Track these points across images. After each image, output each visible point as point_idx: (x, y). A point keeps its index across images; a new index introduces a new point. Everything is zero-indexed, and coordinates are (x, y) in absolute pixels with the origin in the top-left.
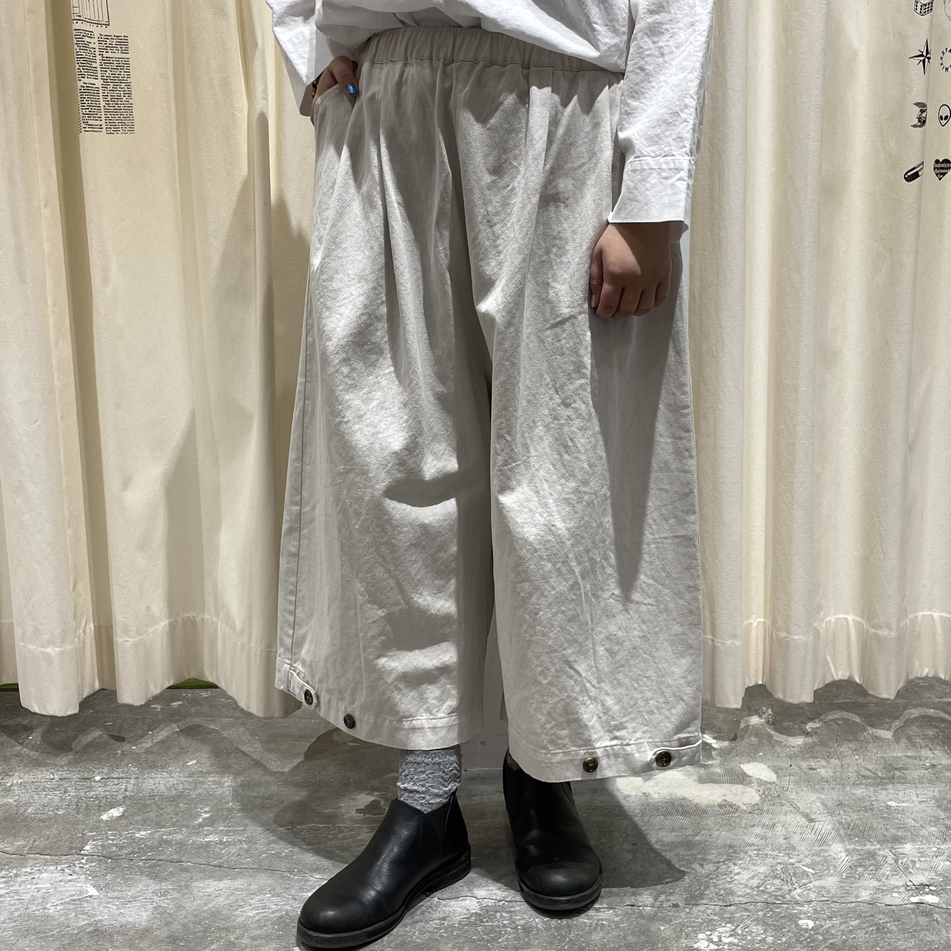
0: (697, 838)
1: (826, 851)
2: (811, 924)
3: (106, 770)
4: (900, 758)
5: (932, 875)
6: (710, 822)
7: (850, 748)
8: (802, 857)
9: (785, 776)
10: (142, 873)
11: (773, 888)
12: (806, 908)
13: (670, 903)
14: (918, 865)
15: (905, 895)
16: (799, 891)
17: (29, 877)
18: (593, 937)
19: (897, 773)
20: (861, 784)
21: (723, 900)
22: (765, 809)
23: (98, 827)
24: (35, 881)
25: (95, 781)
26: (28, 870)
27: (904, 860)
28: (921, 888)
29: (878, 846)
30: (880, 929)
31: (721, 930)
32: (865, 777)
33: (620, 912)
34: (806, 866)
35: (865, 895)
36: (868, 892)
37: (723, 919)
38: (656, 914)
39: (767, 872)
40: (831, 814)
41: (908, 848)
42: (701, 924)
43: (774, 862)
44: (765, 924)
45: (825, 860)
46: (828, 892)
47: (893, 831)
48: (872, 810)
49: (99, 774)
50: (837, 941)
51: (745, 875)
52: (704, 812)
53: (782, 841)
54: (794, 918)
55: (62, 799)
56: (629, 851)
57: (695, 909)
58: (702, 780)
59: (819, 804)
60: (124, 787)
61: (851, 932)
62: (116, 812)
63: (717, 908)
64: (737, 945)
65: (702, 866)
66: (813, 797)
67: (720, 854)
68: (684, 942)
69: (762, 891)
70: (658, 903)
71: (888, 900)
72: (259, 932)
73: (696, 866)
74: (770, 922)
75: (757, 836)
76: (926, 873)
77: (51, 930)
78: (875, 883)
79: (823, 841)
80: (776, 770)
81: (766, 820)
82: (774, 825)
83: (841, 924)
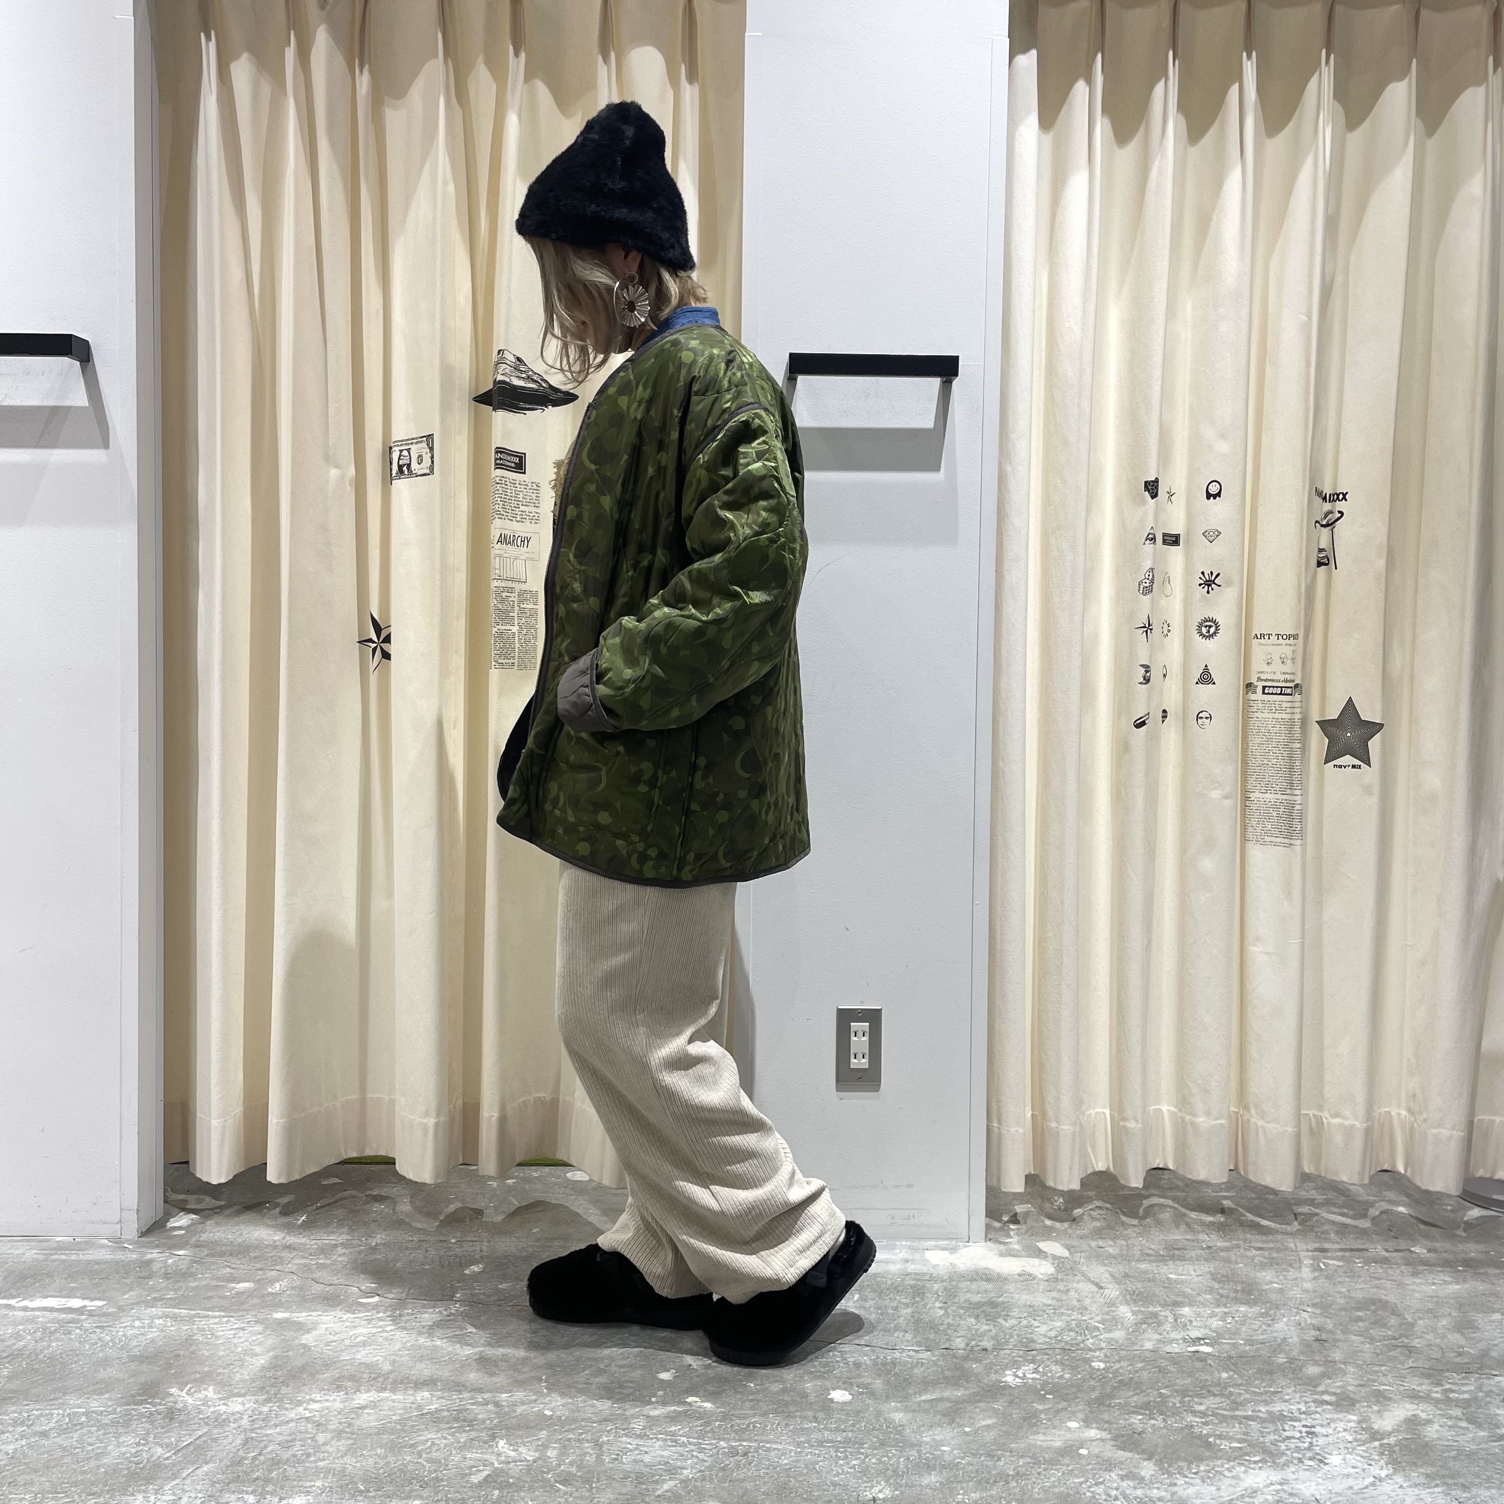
0: (1000, 1299)
1: (1114, 1311)
2: (1102, 1365)
3: (459, 1234)
4: (1180, 1240)
5: (1207, 1331)
6: (1011, 1287)
7: (1135, 1232)
8: (1093, 1315)
9: (1076, 1252)
10: (512, 1316)
11: (1069, 1338)
12: (1098, 1353)
13: (980, 1348)
14: (1194, 1324)
15: (1184, 1346)
16: (1091, 1341)
17: (413, 1317)
18: (915, 1371)
19: (1177, 1252)
20: (1145, 1260)
21: (1026, 1347)
22: (1060, 1277)
23: (463, 1279)
24: (418, 1320)
25: (452, 1243)
26: (410, 1311)
27: (1183, 1320)
28: (1197, 1341)
29: (1160, 1309)
30: (1161, 1370)
31: (1025, 1368)
32: (1148, 1255)
33: (936, 1353)
34: (1097, 1322)
35: (1149, 1345)
36: (1152, 1343)
37: (1027, 1360)
38: (968, 1356)
39: (1063, 1326)
40: (1118, 1282)
41: (1186, 1310)
42: (1008, 1364)
43: (1069, 1319)
44: (1062, 1364)
45: (1114, 1318)
46: (1117, 1342)
47: (1174, 1298)
48: (1154, 1281)
49: (454, 1237)
50: (1125, 1378)
51: (1043, 1329)
52: (1006, 1279)
53: (1075, 1303)
54: (1088, 1361)
55: (425, 1258)
56: (940, 1308)
57: (1002, 1353)
58: (1002, 1254)
59: (1107, 1275)
60: (478, 1248)
61: (1137, 1372)
62: (476, 1268)
63: (1021, 1353)
64: (1039, 1379)
65: (1006, 1320)
66: (1102, 1269)
67: (1021, 1312)
68: (993, 1377)
69: (1060, 1341)
70: (969, 1348)
71: (1168, 1349)
72: (624, 1362)
73: (1001, 1320)
74: (1067, 1363)
75: (1053, 1298)
76: (1202, 1330)
77: (442, 1357)
78: (1158, 1337)
79: (1111, 1304)
80: (1068, 1248)
81: (1061, 1286)
82: (1068, 1291)
83: (1128, 1365)
